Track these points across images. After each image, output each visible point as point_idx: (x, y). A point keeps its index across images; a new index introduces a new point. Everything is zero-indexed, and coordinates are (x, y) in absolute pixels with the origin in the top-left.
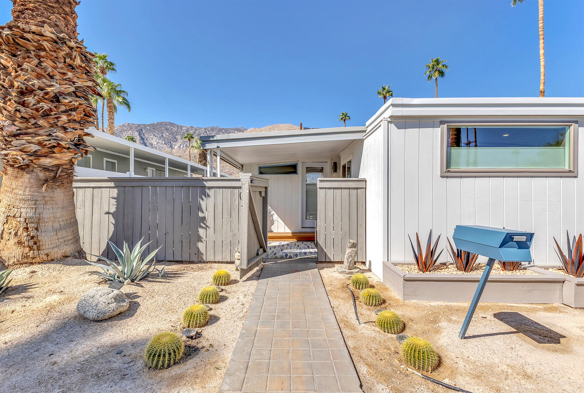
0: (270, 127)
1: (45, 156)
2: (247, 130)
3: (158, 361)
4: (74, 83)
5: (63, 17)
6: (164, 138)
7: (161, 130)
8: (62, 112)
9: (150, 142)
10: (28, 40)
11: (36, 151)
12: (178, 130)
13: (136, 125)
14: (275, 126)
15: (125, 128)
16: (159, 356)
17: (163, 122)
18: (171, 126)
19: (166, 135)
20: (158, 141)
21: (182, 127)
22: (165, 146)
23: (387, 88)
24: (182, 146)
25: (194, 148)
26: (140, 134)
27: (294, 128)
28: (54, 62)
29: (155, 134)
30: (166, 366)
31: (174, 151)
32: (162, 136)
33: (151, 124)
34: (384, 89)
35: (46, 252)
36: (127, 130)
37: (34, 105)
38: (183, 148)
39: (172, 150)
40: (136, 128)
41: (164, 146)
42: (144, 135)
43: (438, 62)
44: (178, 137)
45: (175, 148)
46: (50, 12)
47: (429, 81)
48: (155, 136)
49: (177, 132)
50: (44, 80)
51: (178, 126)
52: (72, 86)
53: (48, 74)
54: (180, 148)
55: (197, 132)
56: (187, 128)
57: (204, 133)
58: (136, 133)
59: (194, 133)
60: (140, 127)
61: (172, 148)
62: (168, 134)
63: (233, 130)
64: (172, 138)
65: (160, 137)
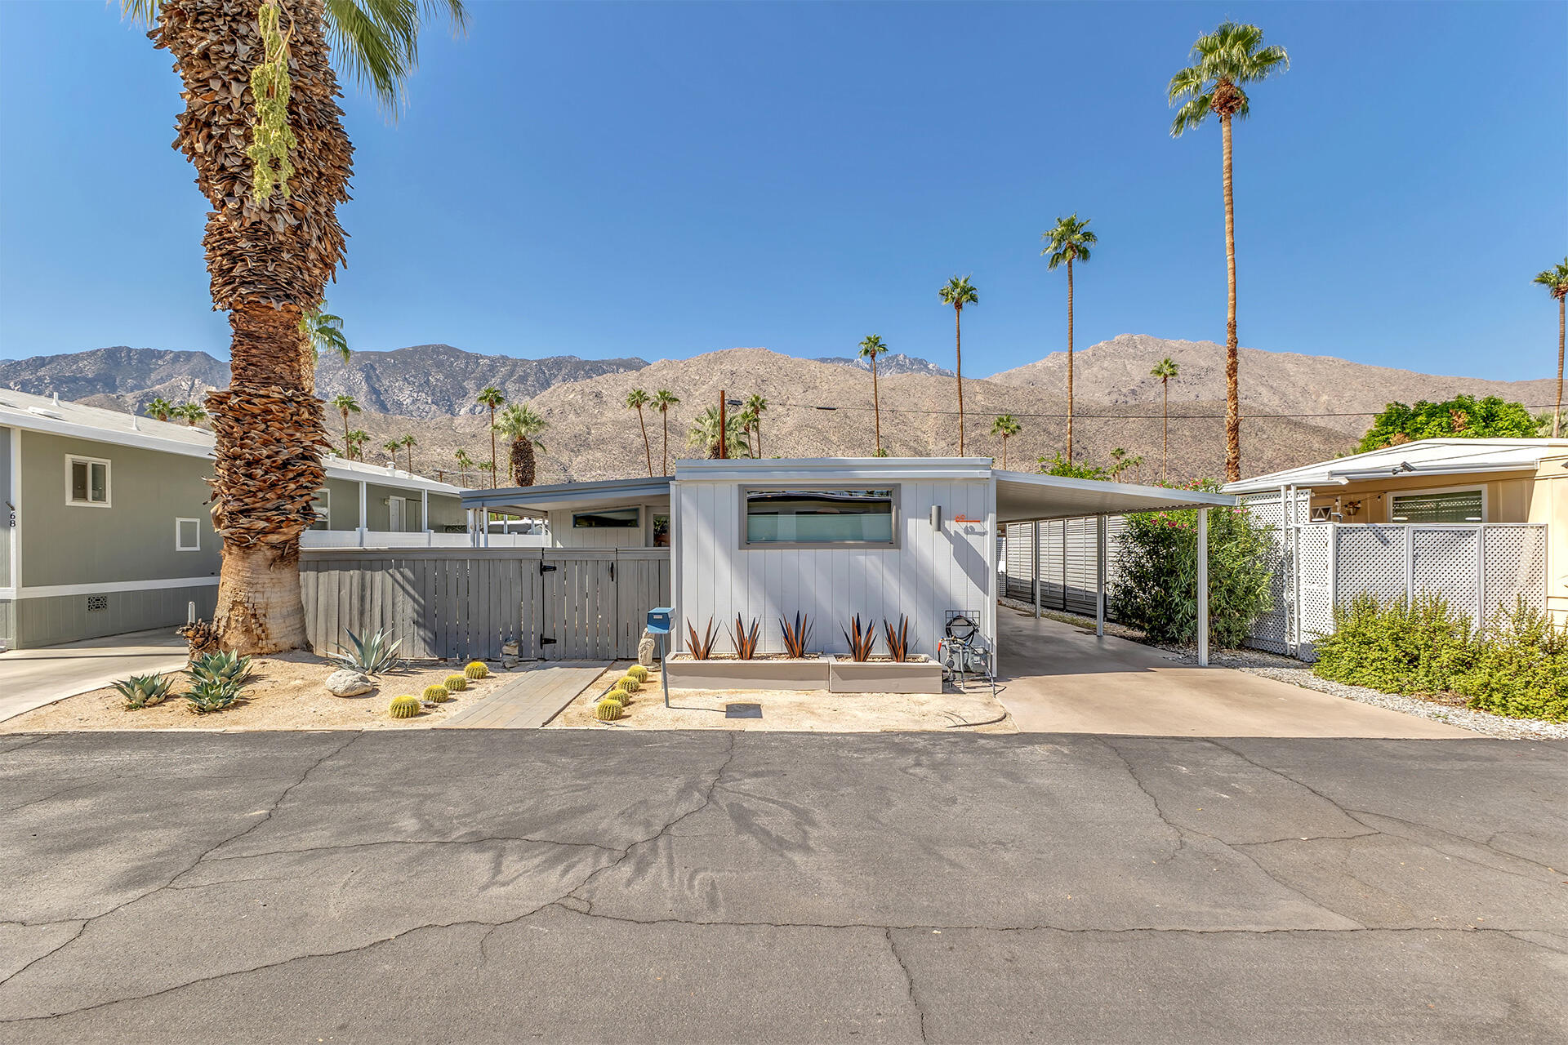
0: (709, 357)
1: (273, 533)
2: (649, 364)
3: (399, 712)
4: (301, 443)
5: (288, 366)
6: (432, 388)
7: (424, 368)
8: (290, 479)
9: (396, 398)
10: (254, 404)
11: (264, 528)
12: (467, 367)
13: (358, 353)
14: (724, 355)
15: (330, 364)
16: (400, 708)
17: (429, 346)
18: (450, 357)
19: (438, 380)
20: (415, 396)
21: (477, 358)
22: (434, 407)
23: (962, 284)
24: (479, 409)
25: (501, 430)
26: (368, 379)
27: (773, 360)
28: (280, 423)
29: (407, 376)
30: (405, 715)
31: (457, 421)
32: (427, 382)
33: (398, 352)
34: (956, 285)
35: (274, 641)
36: (334, 368)
37: (262, 476)
38: (483, 413)
39: (452, 420)
40: (359, 361)
41: (433, 409)
42: (379, 380)
43: (1071, 227)
44: (469, 385)
45: (462, 412)
46: (274, 364)
47: (1051, 270)
48: (409, 384)
49: (464, 371)
50: (272, 447)
51: (468, 356)
52: (298, 446)
53: (275, 439)
54: (474, 414)
55: (520, 371)
56: (493, 361)
57: (536, 374)
58: (359, 376)
59: (512, 373)
60: (370, 359)
61: (451, 414)
62: (441, 377)
63: (613, 364)
64: (452, 388)
65: (421, 385)
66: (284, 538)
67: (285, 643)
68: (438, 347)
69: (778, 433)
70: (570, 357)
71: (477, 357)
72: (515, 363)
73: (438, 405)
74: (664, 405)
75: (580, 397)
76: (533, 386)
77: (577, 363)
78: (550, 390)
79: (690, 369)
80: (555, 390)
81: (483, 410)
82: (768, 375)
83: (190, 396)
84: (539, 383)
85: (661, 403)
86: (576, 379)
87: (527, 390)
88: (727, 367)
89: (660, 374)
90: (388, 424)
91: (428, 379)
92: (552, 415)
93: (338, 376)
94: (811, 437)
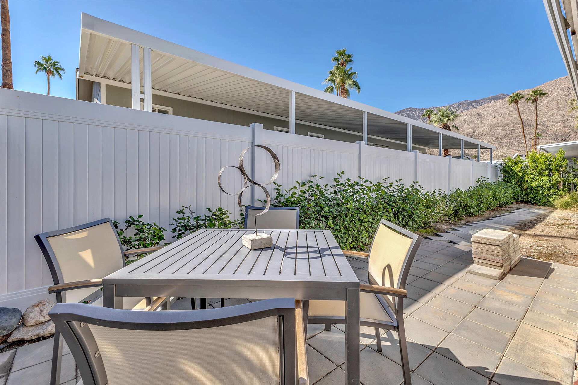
25: (434, 122)
63: (488, 99)
70: (465, 101)
74: (536, 98)
77: (468, 103)
85: (533, 98)
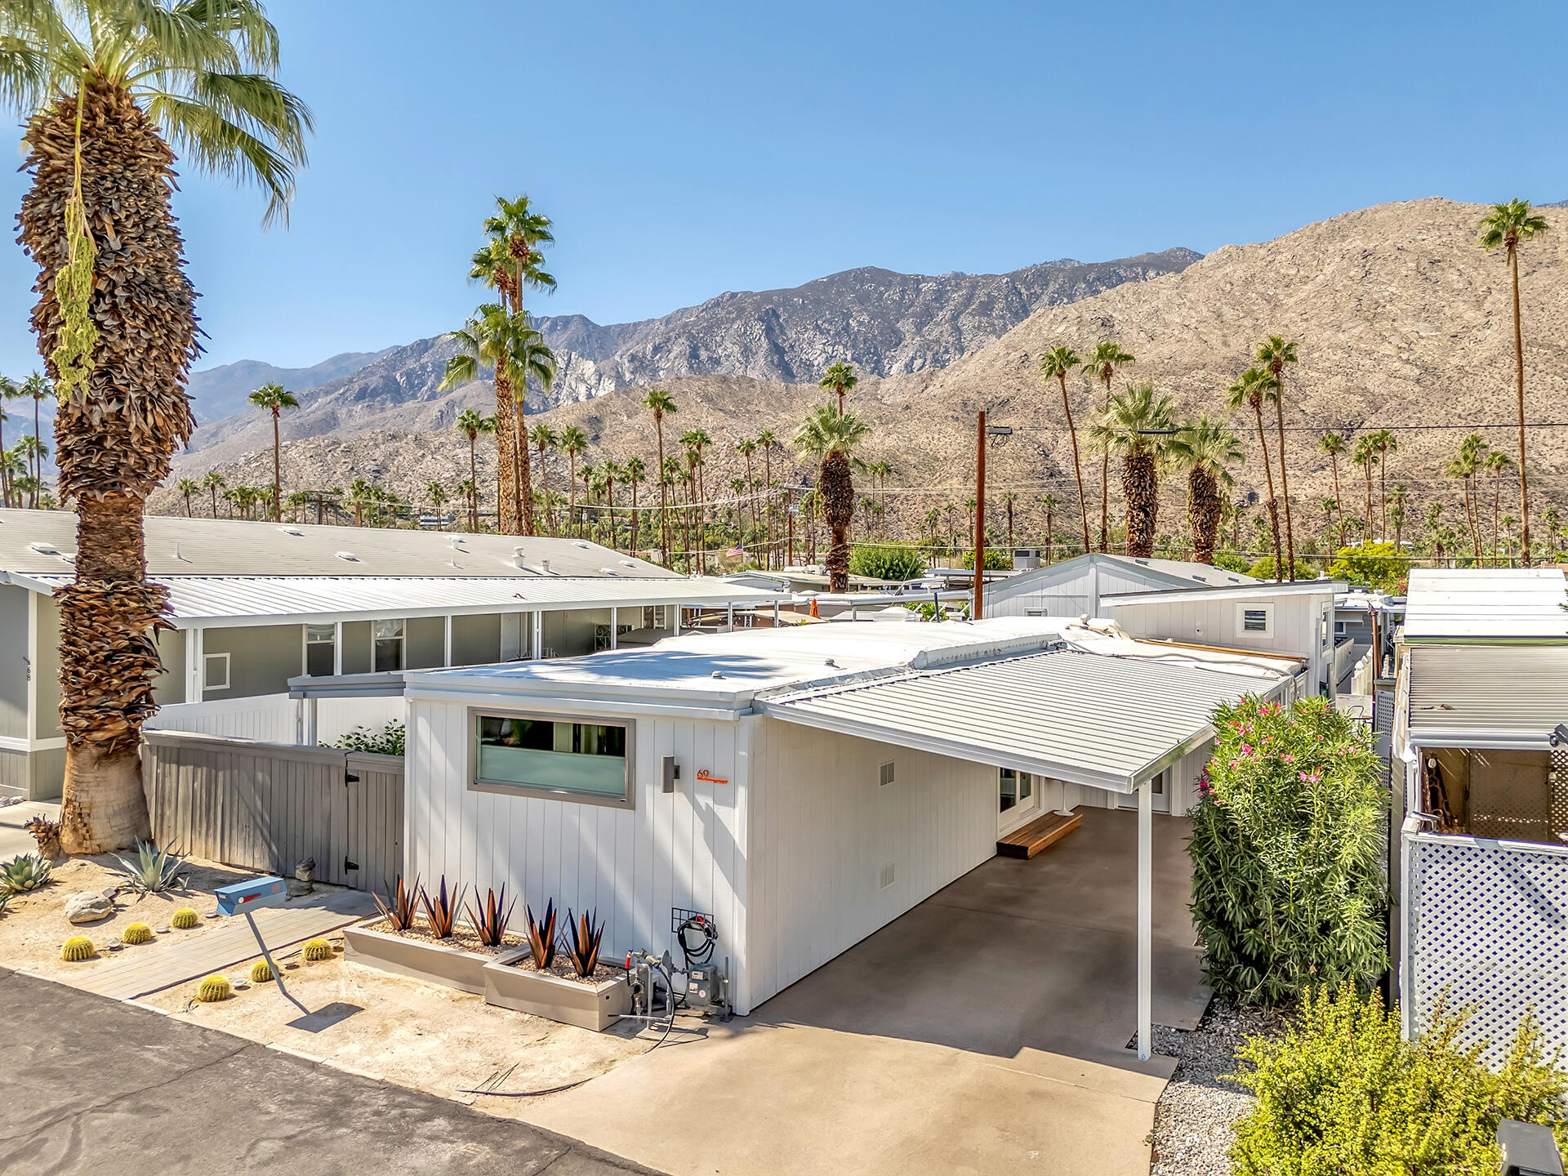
0: (1319, 231)
1: (97, 730)
2: (1202, 257)
3: (67, 954)
4: (128, 635)
6: (853, 337)
7: (843, 306)
8: (114, 674)
9: (804, 357)
12: (903, 298)
13: (757, 294)
14: (1351, 221)
16: (69, 950)
17: (850, 272)
18: (879, 284)
19: (860, 323)
20: (830, 350)
21: (918, 282)
22: (855, 366)
24: (918, 363)
26: (769, 331)
29: (820, 322)
31: (887, 385)
32: (847, 327)
33: (808, 286)
35: (98, 842)
37: (86, 673)
38: (924, 370)
39: (879, 384)
40: (757, 306)
41: (853, 369)
42: (783, 332)
44: (906, 326)
45: (893, 371)
48: (822, 333)
49: (899, 304)
50: (96, 642)
51: (905, 279)
53: (101, 634)
54: (912, 371)
55: (981, 296)
56: (941, 283)
57: (1006, 297)
58: (758, 328)
59: (969, 300)
60: (771, 302)
61: (879, 374)
62: (865, 318)
63: (1137, 265)
64: (880, 333)
65: (838, 334)
66: (109, 735)
67: (111, 843)
68: (862, 271)
69: (1463, 363)
70: (1063, 262)
71: (918, 280)
72: (975, 284)
73: (860, 363)
74: (1108, 369)
75: (1075, 328)
76: (1002, 317)
77: (1074, 269)
78: (1026, 321)
79: (1279, 257)
80: (1033, 322)
81: (924, 365)
82: (1444, 250)
83: (566, 375)
84: (1010, 311)
85: (1102, 366)
86: (1071, 299)
87: (992, 325)
88: (1356, 243)
89: (1219, 274)
90: (791, 398)
91: (848, 323)
92: (1027, 365)
93: (731, 331)
94: (1541, 367)
